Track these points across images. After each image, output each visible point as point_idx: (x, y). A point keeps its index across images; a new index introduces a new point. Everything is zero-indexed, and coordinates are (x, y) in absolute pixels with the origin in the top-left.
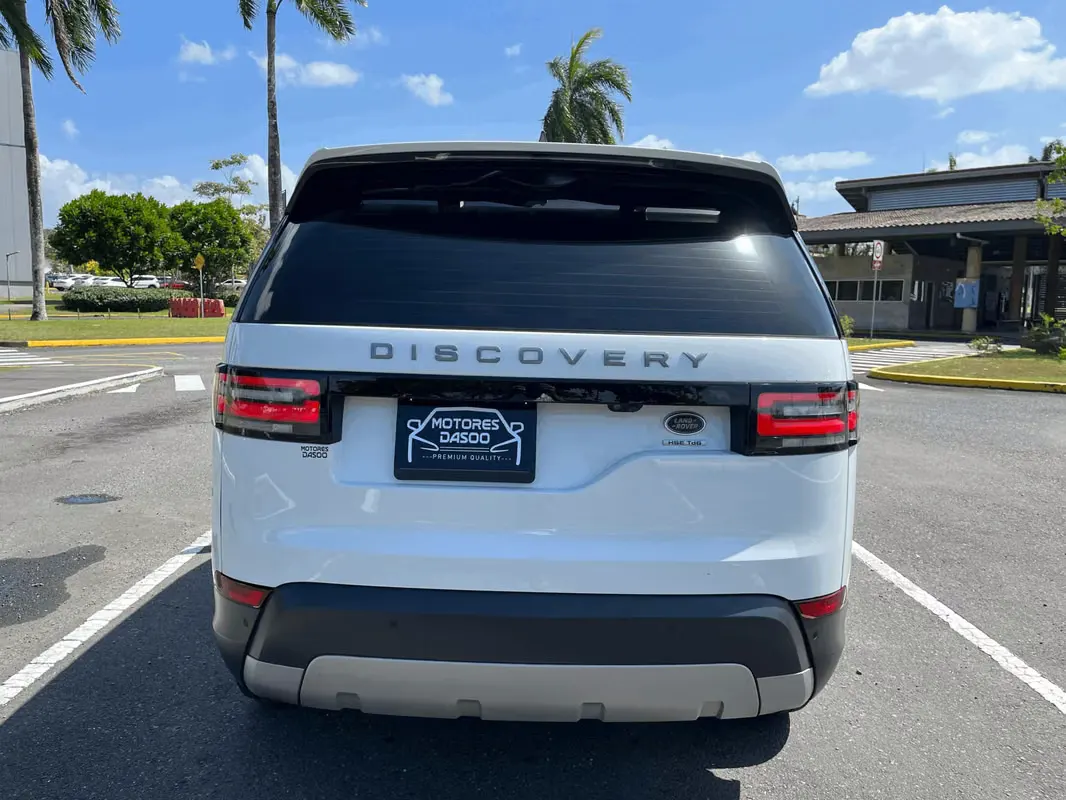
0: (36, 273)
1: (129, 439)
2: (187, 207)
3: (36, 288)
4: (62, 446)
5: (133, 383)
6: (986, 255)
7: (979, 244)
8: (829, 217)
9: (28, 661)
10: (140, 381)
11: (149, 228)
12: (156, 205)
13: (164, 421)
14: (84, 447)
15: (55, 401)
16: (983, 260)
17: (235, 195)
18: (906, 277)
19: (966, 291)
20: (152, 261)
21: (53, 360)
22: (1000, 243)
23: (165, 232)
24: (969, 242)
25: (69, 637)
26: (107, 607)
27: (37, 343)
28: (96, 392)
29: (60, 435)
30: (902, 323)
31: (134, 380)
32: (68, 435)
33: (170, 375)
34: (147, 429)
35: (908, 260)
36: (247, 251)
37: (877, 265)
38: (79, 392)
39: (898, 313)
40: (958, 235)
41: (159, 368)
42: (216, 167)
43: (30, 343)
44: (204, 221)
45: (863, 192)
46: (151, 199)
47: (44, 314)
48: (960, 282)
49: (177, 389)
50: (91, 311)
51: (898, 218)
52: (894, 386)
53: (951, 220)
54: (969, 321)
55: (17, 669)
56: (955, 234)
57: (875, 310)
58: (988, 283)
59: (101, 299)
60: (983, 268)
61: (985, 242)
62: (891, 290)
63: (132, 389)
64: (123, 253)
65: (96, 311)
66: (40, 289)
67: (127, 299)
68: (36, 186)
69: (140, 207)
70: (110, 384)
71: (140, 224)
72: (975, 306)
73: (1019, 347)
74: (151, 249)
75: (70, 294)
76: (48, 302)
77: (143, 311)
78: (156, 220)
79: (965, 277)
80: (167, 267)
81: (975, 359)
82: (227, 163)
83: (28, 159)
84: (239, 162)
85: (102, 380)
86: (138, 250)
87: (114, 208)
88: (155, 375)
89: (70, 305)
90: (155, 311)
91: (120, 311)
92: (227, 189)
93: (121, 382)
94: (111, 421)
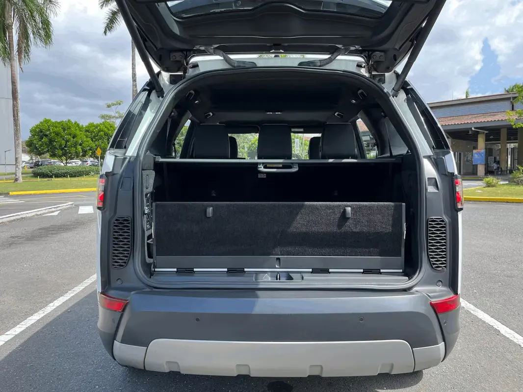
0: (16, 159)
1: (47, 238)
2: (91, 125)
3: (17, 167)
4: (11, 243)
5: (57, 211)
6: (487, 139)
7: (484, 133)
10: (60, 210)
11: (74, 136)
12: (78, 125)
13: (67, 229)
14: (22, 243)
15: (14, 220)
16: (486, 141)
17: (118, 120)
19: (478, 156)
20: (76, 152)
22: (494, 133)
23: (82, 137)
24: (478, 132)
27: (15, 193)
28: (36, 215)
29: (11, 237)
31: (58, 209)
32: (17, 237)
33: (77, 206)
34: (57, 233)
38: (28, 215)
40: (473, 129)
41: (71, 203)
42: (109, 106)
43: (11, 193)
44: (99, 131)
46: (76, 123)
47: (21, 180)
48: (474, 151)
49: (79, 213)
50: (45, 178)
53: (469, 122)
54: (481, 170)
56: (471, 128)
58: (489, 152)
59: (51, 172)
60: (486, 145)
61: (486, 132)
63: (56, 213)
64: (62, 149)
65: (48, 178)
66: (19, 167)
67: (63, 171)
68: (17, 117)
69: (70, 127)
70: (44, 212)
71: (70, 135)
72: (484, 163)
73: (508, 182)
74: (75, 147)
75: (36, 169)
76: (22, 174)
77: (72, 176)
78: (78, 132)
79: (477, 149)
80: (84, 156)
81: (486, 188)
82: (113, 105)
83: (13, 104)
84: (120, 104)
85: (41, 209)
86: (69, 147)
87: (56, 127)
88: (69, 206)
89: (36, 175)
90: (78, 177)
91: (60, 177)
92: (114, 117)
93: (50, 210)
94: (40, 229)
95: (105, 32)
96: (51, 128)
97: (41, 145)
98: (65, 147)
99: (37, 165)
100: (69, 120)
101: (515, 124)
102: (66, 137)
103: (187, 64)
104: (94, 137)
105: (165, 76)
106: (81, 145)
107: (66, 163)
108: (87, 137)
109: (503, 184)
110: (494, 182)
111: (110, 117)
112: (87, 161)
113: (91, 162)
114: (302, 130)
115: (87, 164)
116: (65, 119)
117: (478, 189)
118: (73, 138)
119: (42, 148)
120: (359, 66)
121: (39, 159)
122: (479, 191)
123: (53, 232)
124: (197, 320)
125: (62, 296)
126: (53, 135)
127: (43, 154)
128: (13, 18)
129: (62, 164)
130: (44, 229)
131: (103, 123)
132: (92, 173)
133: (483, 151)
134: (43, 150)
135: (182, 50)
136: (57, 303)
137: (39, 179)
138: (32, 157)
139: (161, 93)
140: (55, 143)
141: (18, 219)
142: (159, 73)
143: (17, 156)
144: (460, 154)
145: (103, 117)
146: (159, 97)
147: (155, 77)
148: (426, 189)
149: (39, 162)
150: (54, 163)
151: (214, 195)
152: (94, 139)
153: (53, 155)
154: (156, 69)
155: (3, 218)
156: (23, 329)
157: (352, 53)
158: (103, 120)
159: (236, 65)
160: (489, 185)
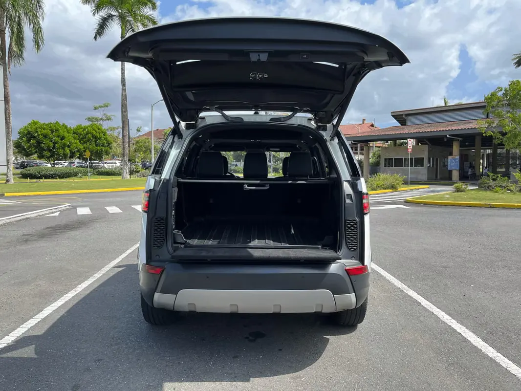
0: (8, 161)
1: (57, 236)
2: (79, 127)
3: (8, 168)
4: (26, 239)
5: (57, 212)
6: (462, 145)
7: (458, 140)
8: (388, 128)
9: (18, 327)
10: (60, 211)
11: (63, 138)
12: (66, 127)
14: (35, 240)
15: (20, 220)
16: (460, 147)
17: (105, 122)
18: (425, 156)
19: (453, 162)
20: (64, 154)
21: (17, 202)
22: (468, 140)
23: (70, 139)
24: (453, 139)
25: (36, 317)
26: (51, 305)
27: (10, 194)
28: (40, 216)
29: (24, 235)
30: (424, 177)
31: (58, 210)
32: (28, 235)
33: (75, 207)
34: (64, 232)
35: (426, 148)
36: (111, 148)
37: (410, 150)
38: (32, 216)
39: (422, 172)
40: (448, 136)
41: (69, 204)
42: (96, 108)
43: (6, 194)
44: (87, 134)
45: (404, 116)
46: (64, 125)
47: (12, 181)
48: (450, 158)
49: (78, 214)
50: (34, 179)
51: (420, 128)
52: (418, 206)
53: (444, 129)
54: (456, 175)
55: (14, 330)
56: (446, 136)
57: (410, 171)
58: (464, 158)
59: (39, 173)
60: (461, 151)
61: (461, 139)
62: (419, 162)
63: (57, 214)
64: (50, 151)
65: (36, 179)
66: (10, 168)
67: (52, 173)
68: (9, 120)
69: (58, 129)
70: (46, 212)
71: (58, 137)
72: (458, 169)
73: (477, 187)
74: (63, 148)
75: (24, 171)
76: (13, 175)
77: (60, 178)
78: (66, 134)
79: (452, 155)
80: (71, 157)
81: (456, 193)
82: (101, 107)
83: (5, 107)
84: (107, 106)
85: (42, 210)
86: (57, 149)
87: (44, 129)
88: (67, 207)
89: (25, 176)
90: (66, 178)
91: (49, 178)
92: (101, 119)
93: (51, 211)
94: (48, 228)
95: (95, 38)
96: (39, 130)
97: (30, 147)
98: (53, 148)
99: (23, 166)
100: (57, 122)
101: (485, 133)
102: (54, 138)
103: (198, 116)
104: (82, 139)
105: (183, 124)
106: (69, 146)
107: (54, 164)
108: (75, 138)
109: (471, 190)
110: (463, 187)
111: (97, 120)
112: (74, 163)
113: (78, 163)
114: (278, 149)
115: (74, 165)
116: (53, 121)
117: (447, 194)
118: (62, 140)
119: (30, 149)
120: (310, 120)
121: (25, 159)
122: (447, 196)
123: (61, 231)
124: (208, 277)
125: (86, 280)
126: (41, 137)
127: (31, 155)
128: (6, 23)
129: (49, 165)
130: (51, 227)
131: (91, 126)
132: (79, 174)
133: (458, 157)
134: (31, 151)
135: (195, 109)
136: (85, 285)
137: (28, 180)
138: (16, 158)
139: (181, 136)
140: (43, 145)
141: (23, 219)
142: (179, 122)
143: (8, 158)
144: (437, 160)
145: (89, 119)
146: (179, 139)
147: (177, 124)
148: (345, 201)
149: (24, 162)
150: (41, 164)
151: (211, 202)
152: (82, 141)
153: (41, 157)
154: (178, 120)
155: (11, 218)
156: (63, 303)
157: (305, 111)
158: (91, 123)
159: (230, 119)
160: (458, 190)
